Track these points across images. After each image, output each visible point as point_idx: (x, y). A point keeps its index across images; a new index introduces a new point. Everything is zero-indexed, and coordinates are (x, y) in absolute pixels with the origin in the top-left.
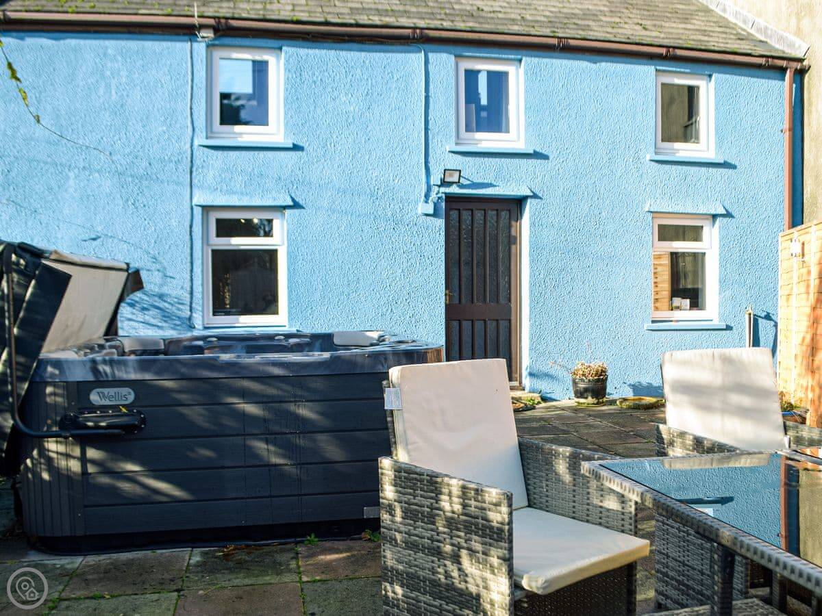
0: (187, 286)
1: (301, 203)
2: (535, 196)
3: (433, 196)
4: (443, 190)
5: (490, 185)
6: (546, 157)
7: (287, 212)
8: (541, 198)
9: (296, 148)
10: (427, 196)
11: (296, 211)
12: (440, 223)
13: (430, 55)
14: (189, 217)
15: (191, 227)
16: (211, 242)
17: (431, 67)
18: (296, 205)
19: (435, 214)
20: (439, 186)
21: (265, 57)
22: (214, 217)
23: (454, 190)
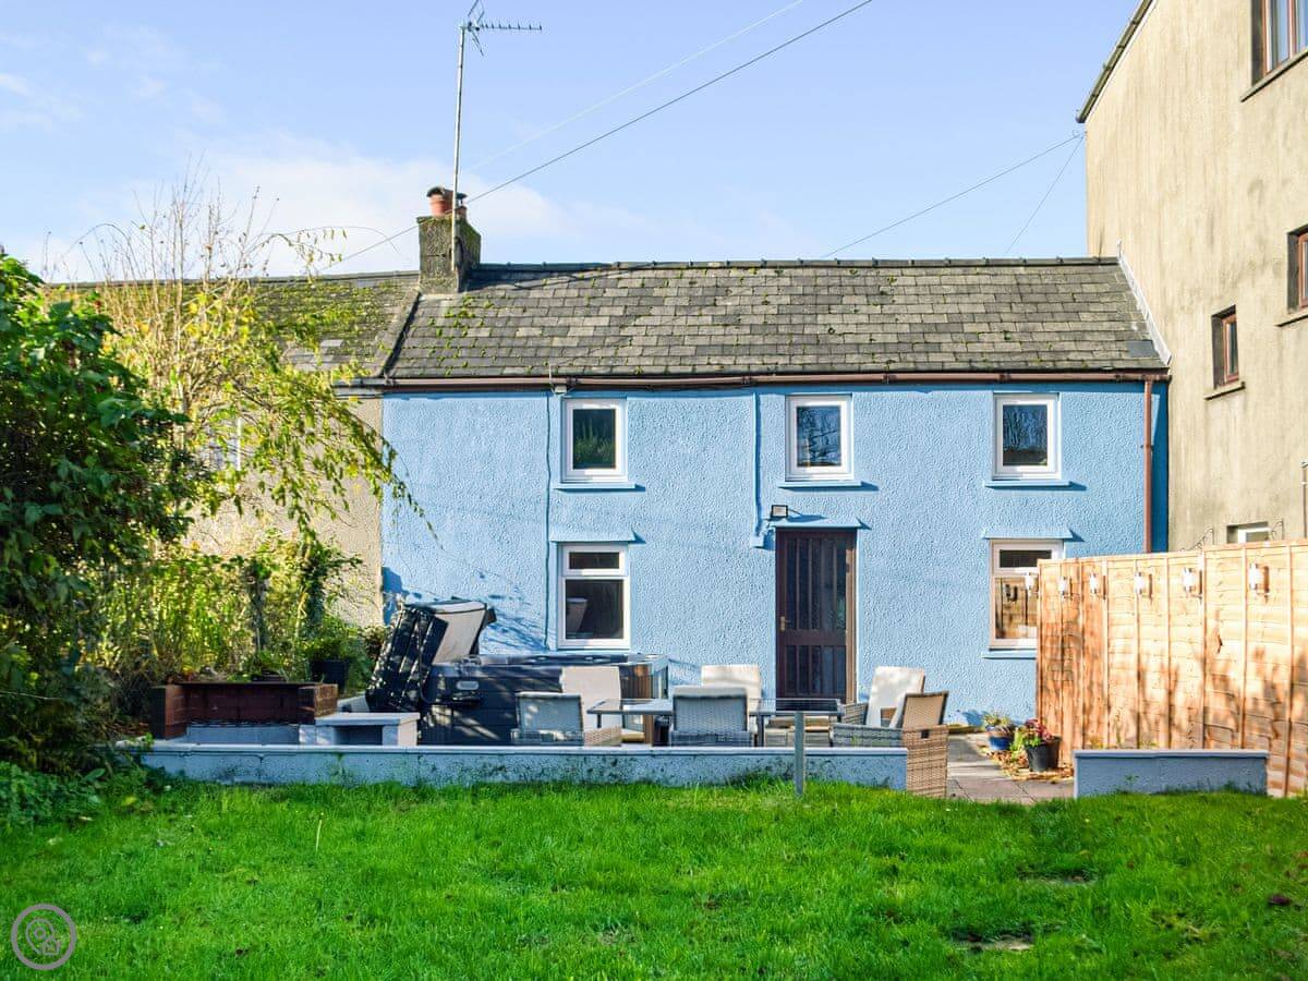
0: (544, 612)
1: (644, 539)
2: (864, 527)
3: (764, 529)
4: (772, 523)
5: (821, 518)
6: (875, 488)
7: (631, 546)
8: (868, 528)
9: (639, 488)
10: (758, 529)
11: (639, 545)
12: (771, 554)
13: (761, 396)
14: (545, 553)
15: (547, 560)
16: (565, 573)
17: (761, 408)
18: (638, 540)
19: (766, 546)
20: (770, 520)
21: (612, 406)
22: (567, 551)
23: (784, 523)
